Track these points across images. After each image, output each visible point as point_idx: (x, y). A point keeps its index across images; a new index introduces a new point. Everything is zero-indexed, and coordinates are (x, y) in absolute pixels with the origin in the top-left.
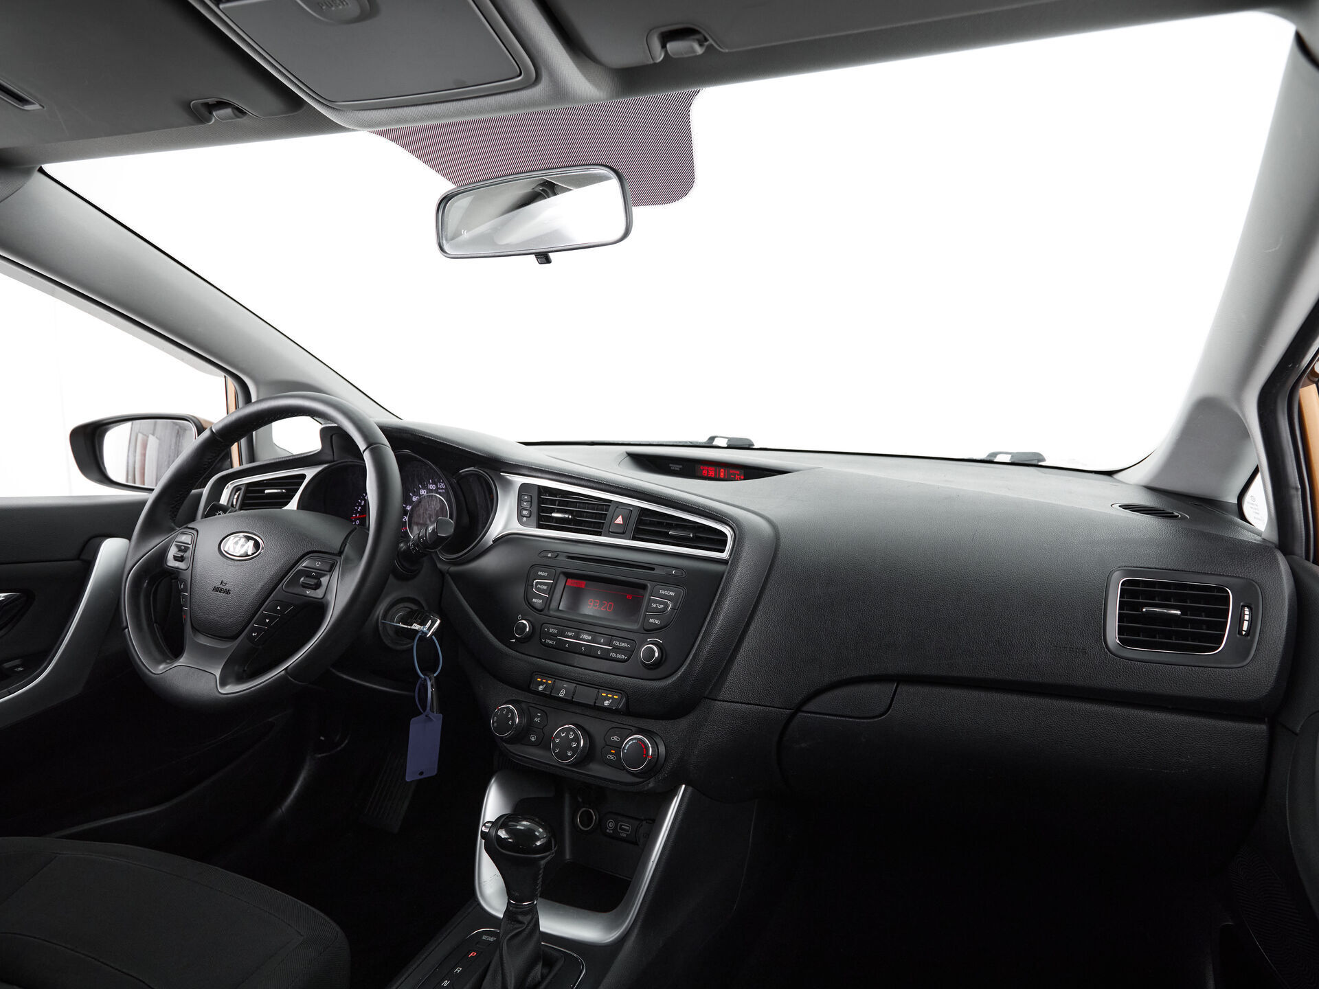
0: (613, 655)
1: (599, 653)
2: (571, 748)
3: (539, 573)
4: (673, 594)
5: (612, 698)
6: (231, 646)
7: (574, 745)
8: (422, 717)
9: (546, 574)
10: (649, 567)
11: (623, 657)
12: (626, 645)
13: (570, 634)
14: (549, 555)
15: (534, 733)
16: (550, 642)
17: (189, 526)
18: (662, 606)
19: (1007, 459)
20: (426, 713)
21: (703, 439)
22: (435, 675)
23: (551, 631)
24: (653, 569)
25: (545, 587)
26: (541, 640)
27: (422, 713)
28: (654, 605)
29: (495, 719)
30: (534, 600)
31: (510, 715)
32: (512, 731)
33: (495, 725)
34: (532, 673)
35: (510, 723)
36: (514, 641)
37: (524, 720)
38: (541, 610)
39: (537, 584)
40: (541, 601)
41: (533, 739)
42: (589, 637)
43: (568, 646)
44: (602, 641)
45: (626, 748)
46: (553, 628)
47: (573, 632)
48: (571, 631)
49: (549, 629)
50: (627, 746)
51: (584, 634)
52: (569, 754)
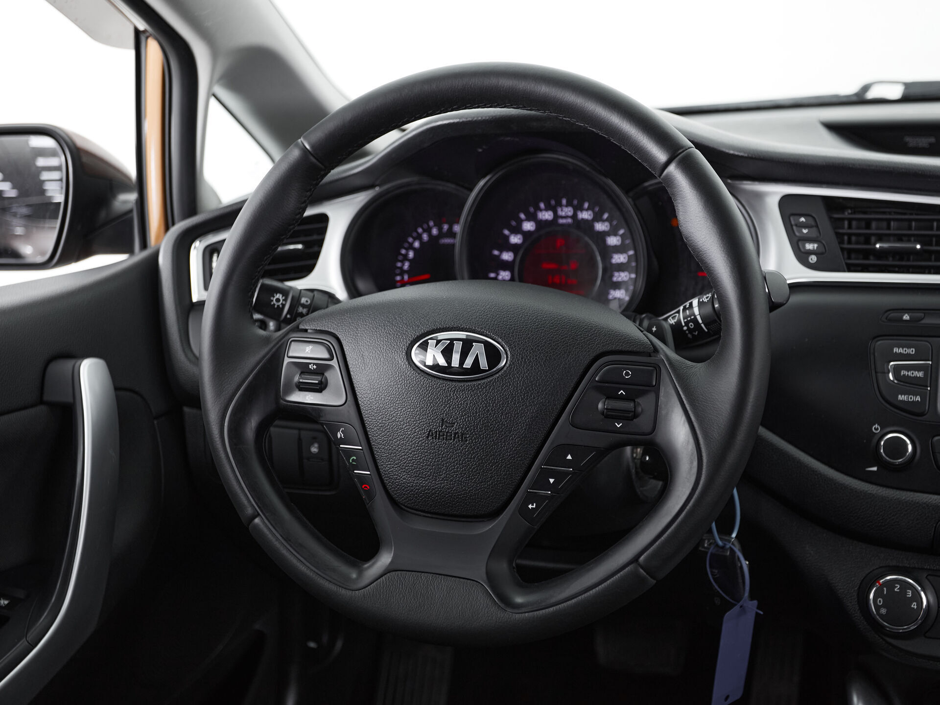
3: (896, 350)
6: (492, 529)
8: (736, 609)
9: (912, 351)
14: (906, 317)
17: (301, 327)
20: (741, 603)
21: (849, 89)
22: (734, 535)
25: (920, 374)
27: (735, 605)
29: (880, 601)
30: (901, 397)
31: (910, 594)
32: (921, 619)
33: (883, 611)
34: (937, 523)
35: (914, 605)
36: (875, 469)
37: (931, 600)
38: (922, 414)
39: (897, 370)
40: (918, 398)
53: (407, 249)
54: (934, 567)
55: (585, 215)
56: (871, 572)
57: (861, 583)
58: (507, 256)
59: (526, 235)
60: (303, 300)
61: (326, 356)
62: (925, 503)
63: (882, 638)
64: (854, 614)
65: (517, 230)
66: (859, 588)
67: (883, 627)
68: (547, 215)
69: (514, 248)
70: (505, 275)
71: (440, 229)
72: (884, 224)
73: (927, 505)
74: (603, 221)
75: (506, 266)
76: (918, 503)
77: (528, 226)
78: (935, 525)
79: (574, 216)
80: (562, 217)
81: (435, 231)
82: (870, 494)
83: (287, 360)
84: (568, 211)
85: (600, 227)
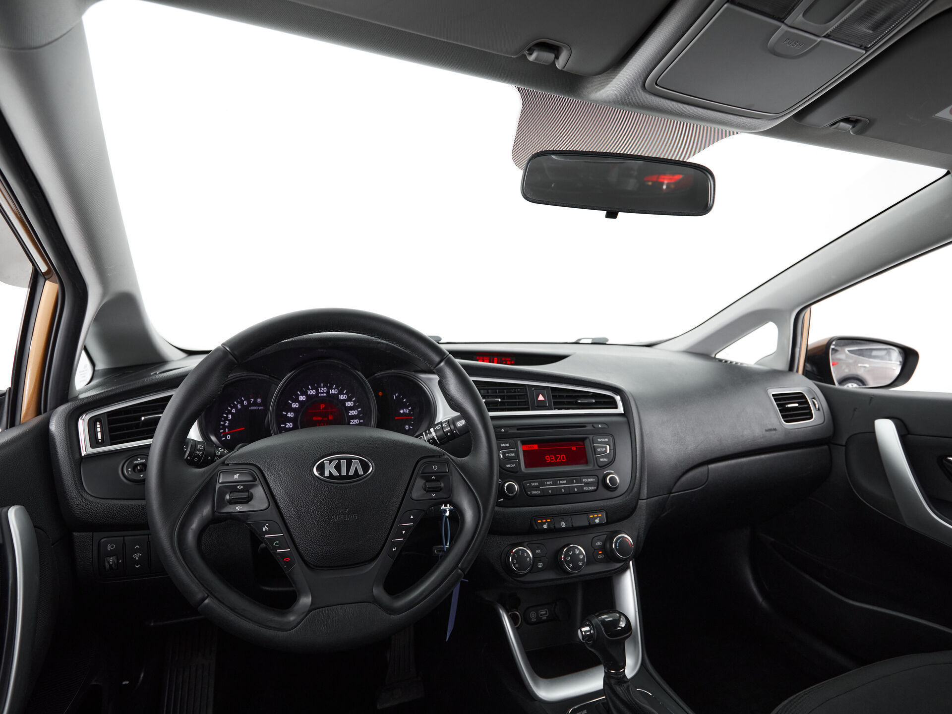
0: (586, 489)
1: (576, 490)
2: (580, 560)
4: (606, 440)
5: (598, 517)
6: (372, 568)
7: (581, 557)
9: (508, 445)
10: (582, 426)
11: (593, 488)
12: (592, 480)
13: (549, 483)
14: (503, 430)
15: (540, 561)
16: (536, 492)
18: (604, 449)
19: (590, 341)
23: (533, 484)
24: (585, 427)
25: (513, 455)
26: (527, 494)
28: (599, 450)
29: (515, 561)
30: (508, 466)
31: (525, 554)
32: (531, 564)
33: (516, 565)
35: (528, 560)
36: (502, 500)
38: (516, 472)
39: (504, 454)
40: (514, 465)
41: (540, 566)
42: (565, 482)
43: (550, 492)
44: (575, 481)
45: (617, 545)
46: (533, 482)
47: (550, 481)
48: (548, 481)
49: (530, 483)
50: (618, 544)
51: (560, 480)
52: (581, 564)
53: (227, 414)
54: (533, 540)
55: (334, 391)
56: (508, 548)
57: (504, 554)
58: (290, 415)
59: (301, 403)
60: (199, 447)
61: (250, 478)
63: (518, 578)
65: (296, 400)
66: (504, 557)
67: (517, 573)
68: (313, 392)
69: (294, 410)
70: (290, 425)
71: (249, 402)
72: (486, 391)
74: (344, 394)
75: (290, 420)
77: (302, 398)
79: (328, 392)
80: (321, 393)
81: (245, 403)
83: (218, 486)
84: (325, 390)
85: (342, 397)
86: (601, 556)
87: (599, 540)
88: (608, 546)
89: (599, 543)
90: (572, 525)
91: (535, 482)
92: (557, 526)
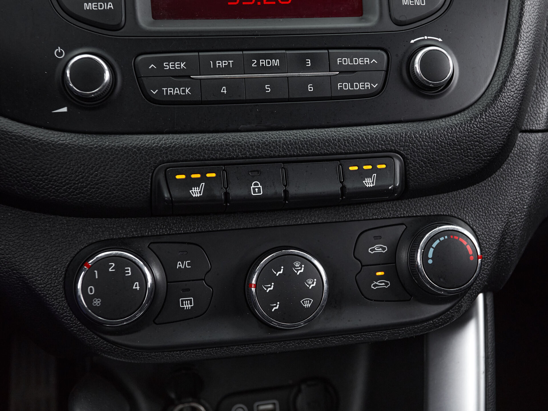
0: (345, 86)
2: (308, 293)
7: (312, 284)
11: (367, 85)
12: (367, 61)
13: (221, 64)
15: (186, 292)
16: (177, 91)
23: (168, 66)
26: (145, 96)
29: (91, 290)
30: (88, 6)
31: (129, 271)
32: (147, 302)
33: (97, 302)
34: (154, 170)
35: (137, 286)
36: (65, 109)
37: (157, 274)
38: (117, 28)
40: (110, 6)
41: (187, 306)
42: (276, 63)
43: (224, 90)
44: (309, 62)
45: (430, 255)
46: (169, 60)
47: (227, 58)
48: (222, 59)
49: (159, 63)
50: (431, 250)
51: (259, 57)
52: (307, 305)
54: (157, 232)
56: (77, 253)
57: (66, 270)
62: (135, 147)
63: (102, 338)
64: (62, 314)
66: (65, 278)
67: (101, 323)
73: (139, 149)
76: (126, 148)
78: (151, 174)
82: (62, 144)
86: (381, 284)
87: (378, 239)
88: (404, 255)
89: (378, 249)
90: (286, 192)
91: (175, 60)
92: (236, 192)
